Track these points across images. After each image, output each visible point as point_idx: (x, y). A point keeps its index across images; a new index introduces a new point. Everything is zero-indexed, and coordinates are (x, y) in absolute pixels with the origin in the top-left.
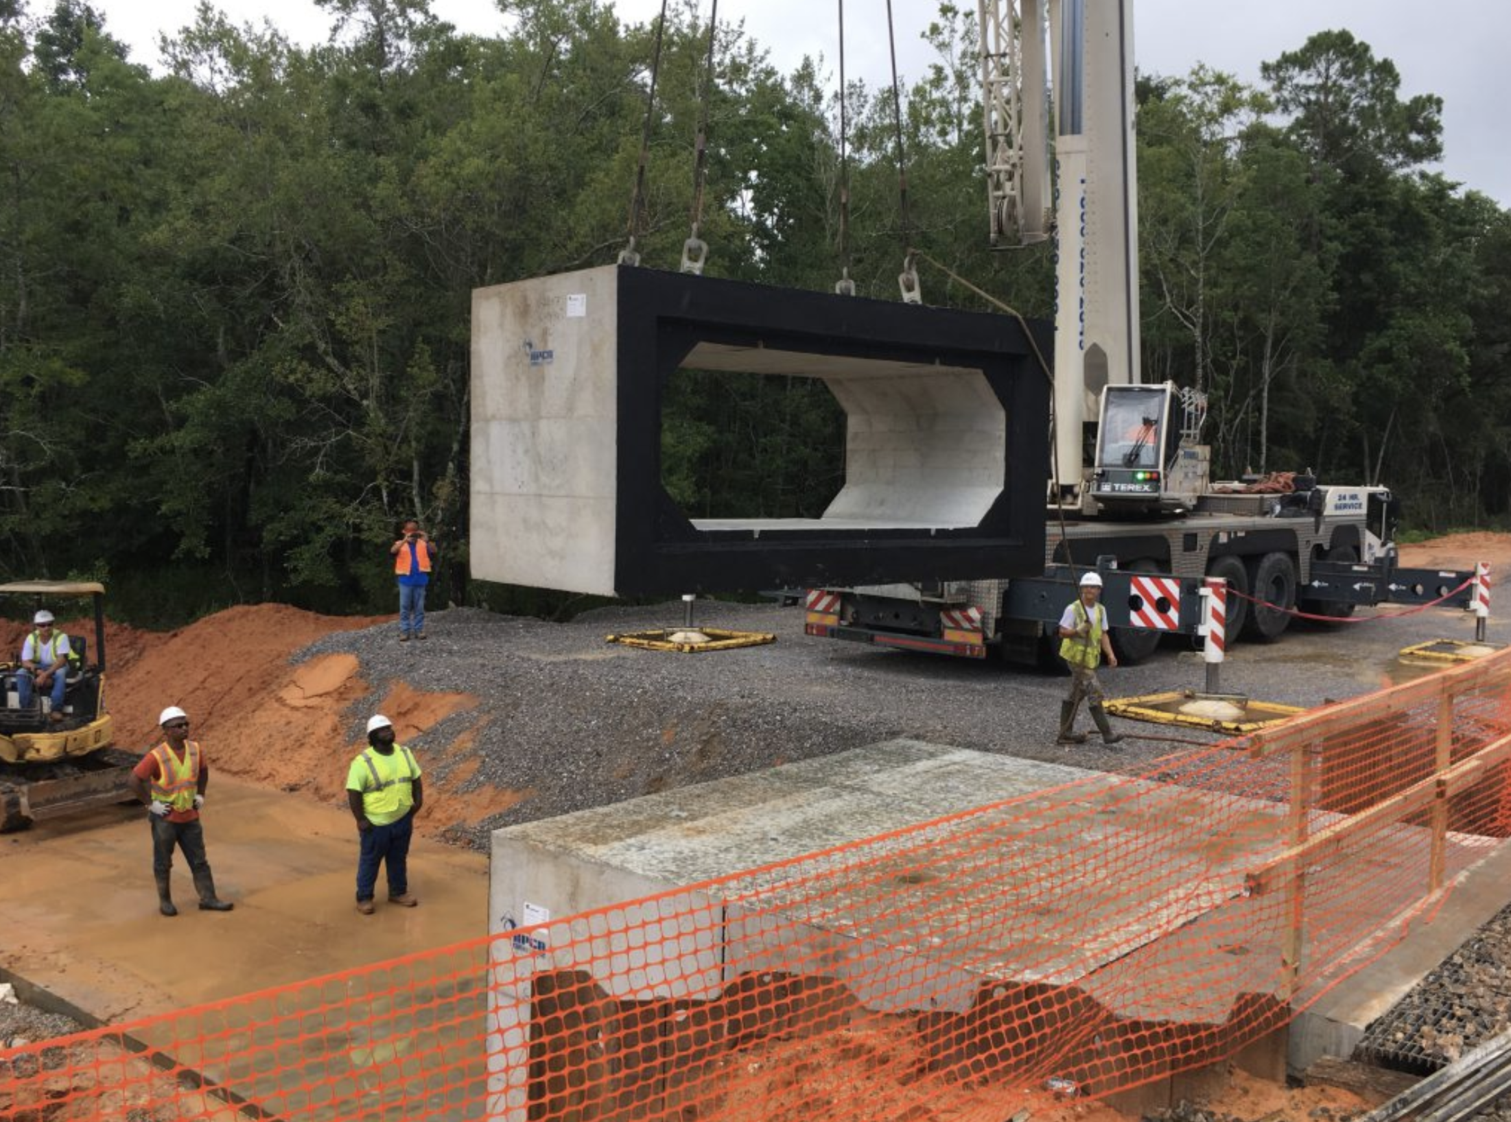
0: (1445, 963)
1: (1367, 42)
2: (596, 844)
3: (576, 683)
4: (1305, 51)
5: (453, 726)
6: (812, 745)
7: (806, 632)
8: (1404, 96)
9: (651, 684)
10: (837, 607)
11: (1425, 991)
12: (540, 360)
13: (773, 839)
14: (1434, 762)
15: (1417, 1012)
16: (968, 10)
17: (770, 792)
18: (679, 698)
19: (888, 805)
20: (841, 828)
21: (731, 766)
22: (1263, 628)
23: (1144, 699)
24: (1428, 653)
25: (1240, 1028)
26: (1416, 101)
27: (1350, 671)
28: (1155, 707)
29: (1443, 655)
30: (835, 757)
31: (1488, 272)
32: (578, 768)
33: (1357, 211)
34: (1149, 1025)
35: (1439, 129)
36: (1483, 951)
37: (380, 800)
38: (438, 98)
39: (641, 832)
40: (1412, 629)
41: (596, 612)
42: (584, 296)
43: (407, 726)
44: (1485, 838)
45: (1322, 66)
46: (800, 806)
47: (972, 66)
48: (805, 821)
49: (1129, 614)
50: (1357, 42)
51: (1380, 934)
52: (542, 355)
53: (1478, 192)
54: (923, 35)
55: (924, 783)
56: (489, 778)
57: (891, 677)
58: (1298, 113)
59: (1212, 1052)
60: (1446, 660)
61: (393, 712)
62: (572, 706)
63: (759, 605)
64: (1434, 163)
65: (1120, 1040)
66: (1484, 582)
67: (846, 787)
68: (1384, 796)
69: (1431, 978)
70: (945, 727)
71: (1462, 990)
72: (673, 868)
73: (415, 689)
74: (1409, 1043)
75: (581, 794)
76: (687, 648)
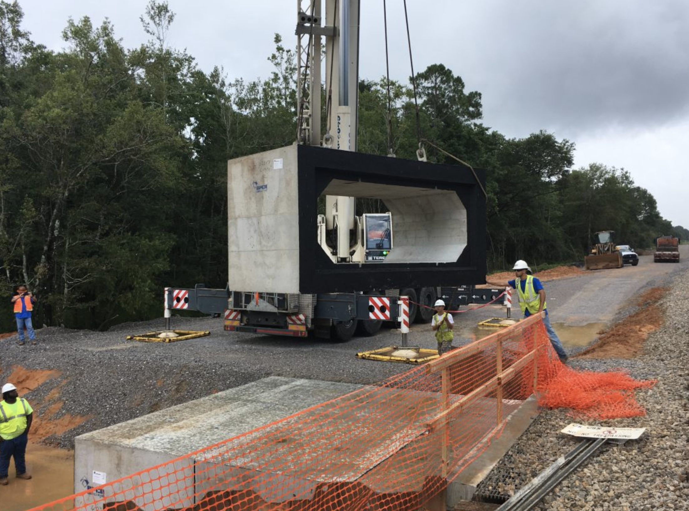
0: (506, 455)
1: (450, 69)
2: (129, 438)
3: (113, 361)
4: (426, 72)
5: (48, 386)
6: (230, 382)
7: (225, 330)
8: (466, 92)
9: (151, 359)
10: (239, 317)
11: (499, 468)
12: (261, 189)
13: (217, 428)
14: (496, 370)
15: (496, 477)
16: (288, 49)
17: (213, 406)
18: (165, 364)
19: (268, 407)
20: (248, 420)
21: (191, 395)
22: (424, 317)
23: (377, 351)
24: (489, 324)
25: (427, 492)
26: (471, 94)
27: (459, 333)
28: (381, 354)
29: (495, 324)
30: (242, 387)
31: (502, 165)
32: (115, 402)
33: (450, 140)
34: (390, 495)
35: (481, 106)
36: (520, 448)
37: (6, 427)
38: (36, 80)
39: (152, 430)
40: (482, 314)
41: (120, 325)
42: (282, 159)
43: (23, 388)
44: (517, 401)
45: (433, 79)
46: (228, 411)
47: (290, 74)
48: (230, 418)
49: (368, 314)
50: (446, 69)
51: (479, 445)
52: (262, 187)
53: (497, 132)
54: (269, 59)
55: (285, 396)
56: (68, 411)
57: (265, 348)
58: (425, 98)
59: (416, 504)
60: (496, 326)
61: (15, 381)
62: (111, 372)
63: (201, 318)
64: (479, 120)
65: (378, 503)
66: (509, 293)
67: (249, 401)
68: (477, 387)
69: (501, 462)
70: (291, 370)
71: (513, 466)
72: (169, 446)
73: (27, 369)
74: (494, 491)
75: (116, 414)
76: (167, 340)
